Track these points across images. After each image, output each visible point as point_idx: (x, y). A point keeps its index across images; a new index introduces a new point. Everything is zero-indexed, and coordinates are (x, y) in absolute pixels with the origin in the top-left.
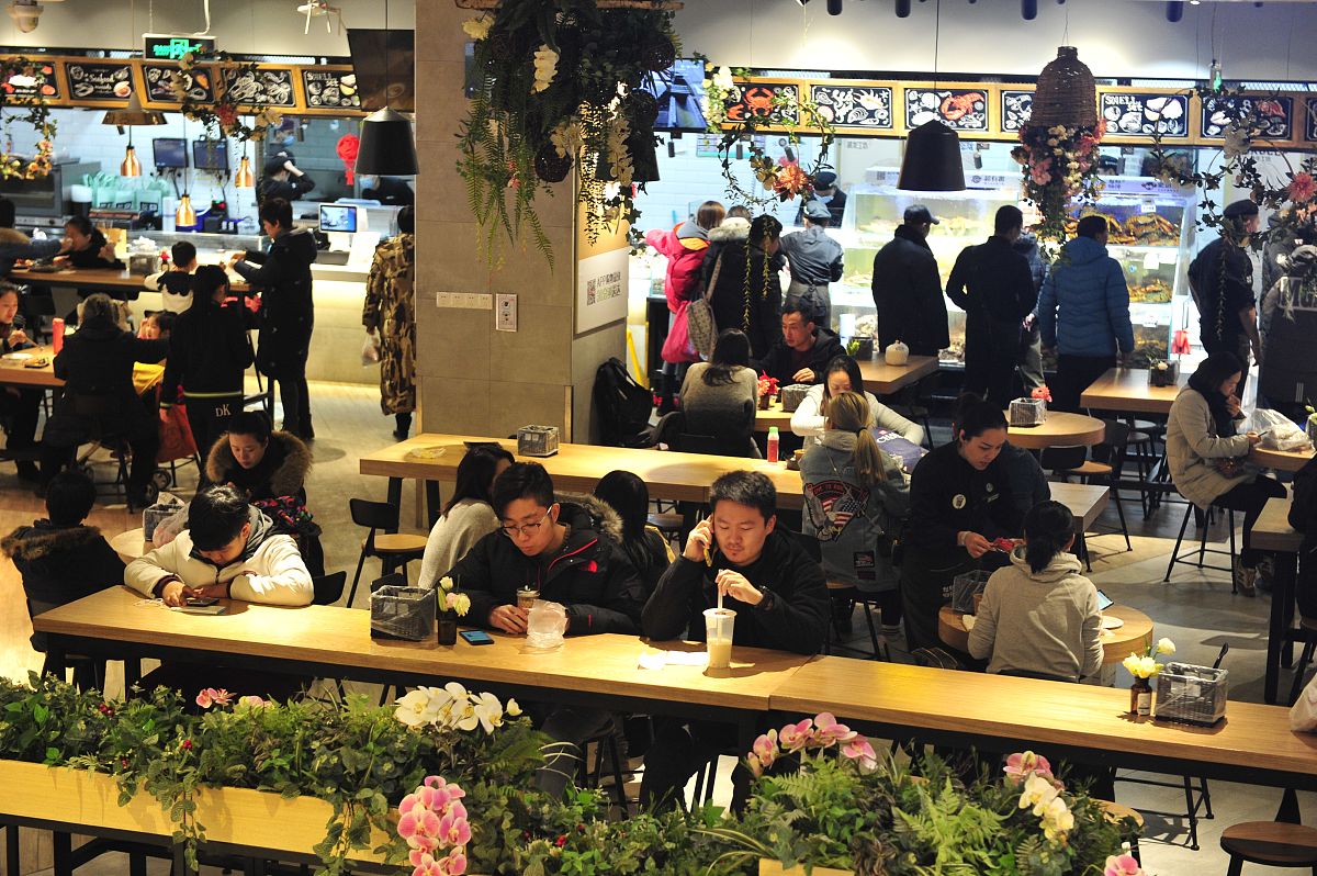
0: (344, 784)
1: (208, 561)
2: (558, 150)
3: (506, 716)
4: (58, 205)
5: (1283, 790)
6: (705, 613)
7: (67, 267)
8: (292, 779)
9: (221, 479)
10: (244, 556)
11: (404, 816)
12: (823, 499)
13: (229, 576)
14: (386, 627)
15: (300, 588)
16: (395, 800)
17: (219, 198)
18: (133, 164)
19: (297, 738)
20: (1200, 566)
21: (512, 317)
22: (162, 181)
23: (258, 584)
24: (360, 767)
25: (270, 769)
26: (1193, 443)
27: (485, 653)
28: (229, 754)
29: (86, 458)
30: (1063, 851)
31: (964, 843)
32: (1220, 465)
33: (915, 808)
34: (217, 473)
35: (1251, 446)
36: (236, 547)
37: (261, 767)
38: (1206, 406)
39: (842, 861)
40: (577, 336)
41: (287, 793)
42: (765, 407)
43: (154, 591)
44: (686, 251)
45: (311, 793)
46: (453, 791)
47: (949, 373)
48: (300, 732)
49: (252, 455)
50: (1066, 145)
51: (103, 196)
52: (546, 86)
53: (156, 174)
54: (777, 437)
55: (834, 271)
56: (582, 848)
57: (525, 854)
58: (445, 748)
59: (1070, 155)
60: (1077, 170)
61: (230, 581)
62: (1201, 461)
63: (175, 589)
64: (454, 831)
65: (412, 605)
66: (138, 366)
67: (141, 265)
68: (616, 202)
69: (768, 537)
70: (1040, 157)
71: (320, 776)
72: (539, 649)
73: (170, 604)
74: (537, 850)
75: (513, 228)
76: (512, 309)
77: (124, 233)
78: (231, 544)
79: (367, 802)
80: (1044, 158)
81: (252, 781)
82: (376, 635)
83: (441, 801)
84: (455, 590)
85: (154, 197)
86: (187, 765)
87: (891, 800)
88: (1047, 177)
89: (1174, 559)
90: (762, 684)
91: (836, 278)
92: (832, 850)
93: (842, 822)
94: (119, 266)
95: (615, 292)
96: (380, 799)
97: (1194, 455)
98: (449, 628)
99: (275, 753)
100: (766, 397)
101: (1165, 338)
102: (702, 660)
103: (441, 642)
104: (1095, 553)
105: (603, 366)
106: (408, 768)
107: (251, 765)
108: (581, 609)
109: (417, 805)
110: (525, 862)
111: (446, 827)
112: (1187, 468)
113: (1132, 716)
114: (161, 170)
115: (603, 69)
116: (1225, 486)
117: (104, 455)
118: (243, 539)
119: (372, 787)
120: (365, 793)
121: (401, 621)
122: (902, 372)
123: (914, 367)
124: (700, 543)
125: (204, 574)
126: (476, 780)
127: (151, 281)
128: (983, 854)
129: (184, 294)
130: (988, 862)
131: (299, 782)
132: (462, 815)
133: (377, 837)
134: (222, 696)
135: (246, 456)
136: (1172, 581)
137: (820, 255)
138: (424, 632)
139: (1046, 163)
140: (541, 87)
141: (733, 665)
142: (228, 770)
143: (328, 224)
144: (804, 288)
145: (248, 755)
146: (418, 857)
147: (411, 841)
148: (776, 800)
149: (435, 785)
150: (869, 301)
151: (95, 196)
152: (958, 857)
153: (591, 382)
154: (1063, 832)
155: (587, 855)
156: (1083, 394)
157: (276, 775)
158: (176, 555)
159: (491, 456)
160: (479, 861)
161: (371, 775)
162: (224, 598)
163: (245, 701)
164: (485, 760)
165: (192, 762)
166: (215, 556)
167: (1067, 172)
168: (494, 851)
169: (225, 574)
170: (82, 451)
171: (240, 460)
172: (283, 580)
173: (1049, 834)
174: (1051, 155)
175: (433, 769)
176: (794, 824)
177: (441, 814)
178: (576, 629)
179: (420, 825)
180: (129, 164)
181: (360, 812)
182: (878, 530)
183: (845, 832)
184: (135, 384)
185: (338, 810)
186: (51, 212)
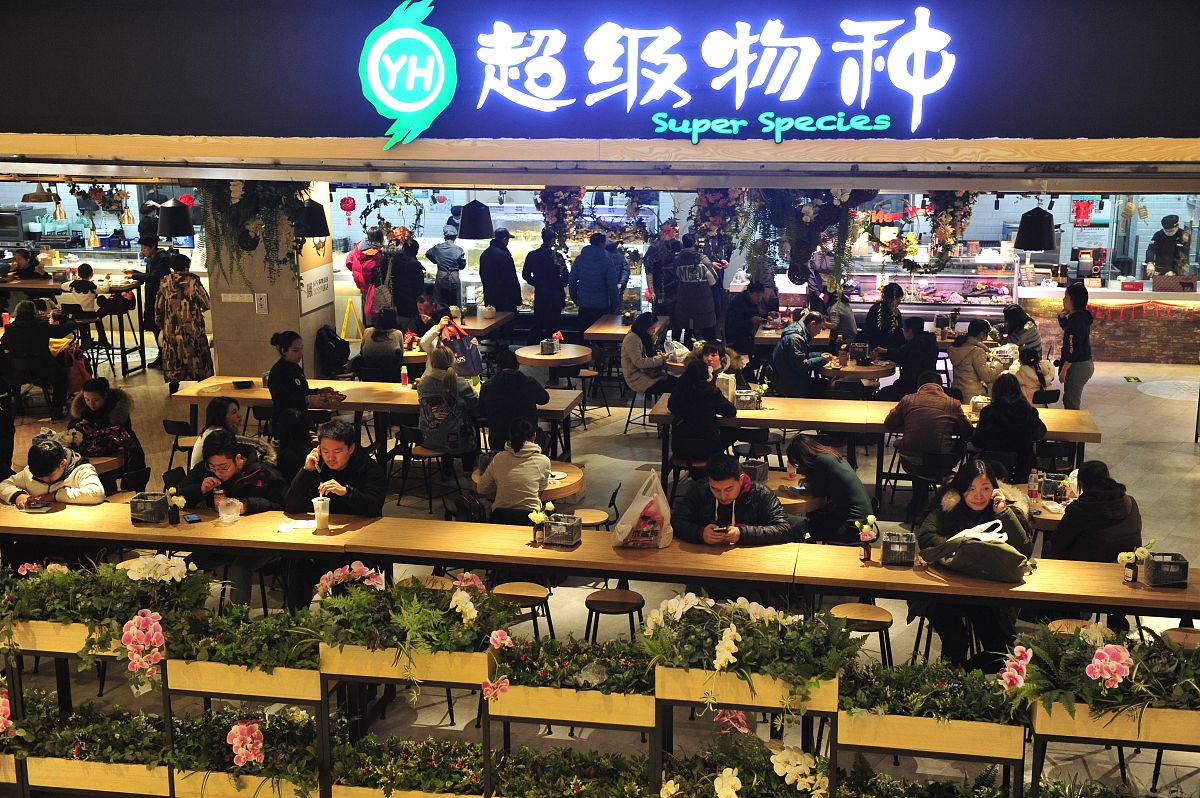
0: (95, 616)
1: (42, 482)
2: (251, 233)
3: (189, 571)
4: (20, 233)
5: (617, 580)
6: (313, 500)
7: (16, 279)
8: (68, 614)
9: (79, 417)
10: (64, 476)
11: (126, 633)
12: (432, 406)
13: (55, 489)
14: (141, 517)
15: (95, 494)
16: (123, 623)
17: (118, 228)
18: (60, 212)
19: (71, 591)
20: (644, 424)
21: (265, 306)
22: (84, 218)
23: (71, 493)
24: (105, 606)
25: (54, 610)
26: (634, 361)
27: (194, 527)
28: (30, 603)
29: (27, 392)
30: (472, 629)
31: (423, 629)
32: (650, 372)
33: (398, 611)
34: (77, 413)
35: (664, 361)
36: (58, 473)
37: (49, 609)
38: (640, 341)
39: (359, 642)
40: (302, 315)
41: (65, 622)
42: (410, 348)
43: (11, 500)
44: (369, 257)
45: (78, 621)
46: (156, 616)
47: (525, 316)
48: (72, 588)
49: (97, 403)
50: (564, 202)
51: (49, 228)
52: (238, 201)
53: (80, 214)
54: (406, 371)
55: (461, 264)
56: (228, 641)
57: (197, 647)
58: (154, 592)
59: (566, 207)
60: (570, 215)
61: (56, 492)
62: (639, 370)
63: (23, 498)
64: (154, 639)
65: (153, 504)
66: (51, 340)
67: (60, 276)
68: (285, 261)
69: (352, 455)
70: (550, 209)
71: (82, 612)
72: (226, 523)
73: (20, 508)
74: (204, 644)
75: (229, 277)
76: (265, 301)
77: (57, 252)
78: (55, 472)
79: (108, 625)
80: (552, 209)
81: (45, 616)
82: (134, 521)
83: (147, 623)
84: (177, 494)
85: (80, 227)
86: (8, 610)
87: (389, 606)
88: (555, 219)
89: (628, 422)
90: (346, 538)
91: (462, 267)
92: (354, 637)
93: (362, 620)
94: (47, 277)
95: (325, 289)
96: (115, 624)
97: (635, 367)
98: (173, 516)
99: (56, 602)
100: (410, 344)
101: (639, 294)
102: (313, 524)
103: (171, 523)
104: (591, 418)
105: (320, 330)
106: (133, 604)
107: (44, 608)
108: (253, 500)
109: (132, 628)
110: (198, 651)
111: (149, 638)
112: (632, 374)
113: (534, 544)
114: (83, 212)
115: (270, 190)
116: (651, 383)
117: (37, 390)
118: (62, 469)
119: (110, 617)
120: (107, 620)
121: (147, 513)
122: (493, 322)
123: (499, 319)
124: (312, 461)
125: (40, 489)
126: (170, 609)
127: (65, 286)
128: (431, 633)
129: (85, 293)
130: (434, 638)
131: (70, 616)
132: (158, 630)
133: (114, 644)
134: (34, 567)
135: (93, 403)
136: (628, 433)
137: (450, 254)
138: (161, 518)
139: (554, 212)
140: (235, 201)
141: (331, 527)
142: (31, 612)
143: (178, 244)
144: (444, 274)
145: (42, 603)
146: (132, 655)
147: (129, 647)
148: (330, 610)
149: (143, 615)
150: (478, 279)
151: (44, 228)
152: (419, 635)
153: (314, 339)
154: (472, 620)
155: (229, 646)
156: (587, 331)
157: (57, 613)
158: (25, 479)
159: (225, 402)
160: (174, 652)
161: (111, 610)
162: (53, 503)
163: (51, 566)
164: (176, 597)
165: (11, 608)
166: (46, 479)
167: (566, 216)
168: (180, 647)
169: (53, 488)
170: (24, 388)
171: (90, 406)
172: (85, 490)
173: (465, 621)
174: (556, 207)
175: (145, 605)
176: (339, 622)
177: (145, 631)
178: (249, 511)
179: (134, 638)
180: (58, 212)
181: (105, 630)
182: (461, 422)
183: (363, 626)
184: (52, 350)
185: (92, 631)
186: (17, 238)
